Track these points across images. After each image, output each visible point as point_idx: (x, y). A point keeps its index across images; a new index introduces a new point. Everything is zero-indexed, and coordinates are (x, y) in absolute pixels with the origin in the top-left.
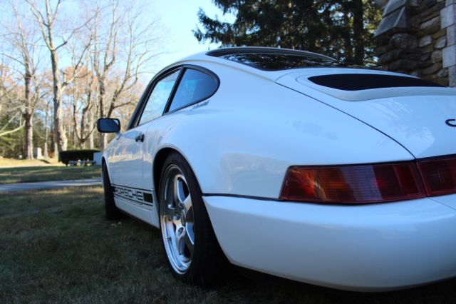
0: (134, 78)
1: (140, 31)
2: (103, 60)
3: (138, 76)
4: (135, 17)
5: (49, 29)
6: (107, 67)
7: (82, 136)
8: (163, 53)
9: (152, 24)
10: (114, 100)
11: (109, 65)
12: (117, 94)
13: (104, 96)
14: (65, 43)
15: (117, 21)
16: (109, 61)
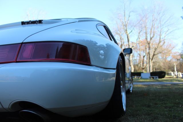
0: (163, 42)
1: (164, 22)
2: (150, 36)
3: (165, 41)
4: (162, 17)
5: (126, 27)
6: (151, 39)
7: (143, 67)
8: (176, 30)
9: (170, 18)
10: (154, 52)
11: (152, 38)
12: (156, 49)
13: (150, 50)
14: (132, 31)
15: (154, 20)
16: (152, 36)
